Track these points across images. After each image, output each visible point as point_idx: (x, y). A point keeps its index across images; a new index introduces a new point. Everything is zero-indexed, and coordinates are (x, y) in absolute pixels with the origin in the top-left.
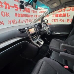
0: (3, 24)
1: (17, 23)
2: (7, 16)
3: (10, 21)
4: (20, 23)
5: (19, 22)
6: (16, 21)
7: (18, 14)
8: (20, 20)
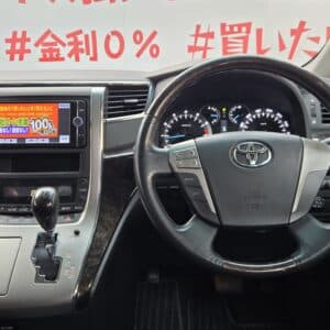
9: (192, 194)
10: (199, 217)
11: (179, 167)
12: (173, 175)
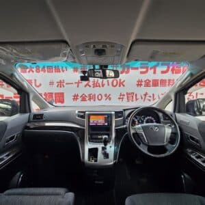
0: (110, 99)
1: (137, 99)
2: (120, 86)
3: (124, 95)
4: (146, 100)
5: (142, 98)
6: (136, 95)
7: (145, 81)
8: (145, 95)
9: (142, 138)
10: (143, 143)
11: (138, 131)
12: (137, 133)
